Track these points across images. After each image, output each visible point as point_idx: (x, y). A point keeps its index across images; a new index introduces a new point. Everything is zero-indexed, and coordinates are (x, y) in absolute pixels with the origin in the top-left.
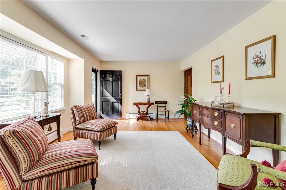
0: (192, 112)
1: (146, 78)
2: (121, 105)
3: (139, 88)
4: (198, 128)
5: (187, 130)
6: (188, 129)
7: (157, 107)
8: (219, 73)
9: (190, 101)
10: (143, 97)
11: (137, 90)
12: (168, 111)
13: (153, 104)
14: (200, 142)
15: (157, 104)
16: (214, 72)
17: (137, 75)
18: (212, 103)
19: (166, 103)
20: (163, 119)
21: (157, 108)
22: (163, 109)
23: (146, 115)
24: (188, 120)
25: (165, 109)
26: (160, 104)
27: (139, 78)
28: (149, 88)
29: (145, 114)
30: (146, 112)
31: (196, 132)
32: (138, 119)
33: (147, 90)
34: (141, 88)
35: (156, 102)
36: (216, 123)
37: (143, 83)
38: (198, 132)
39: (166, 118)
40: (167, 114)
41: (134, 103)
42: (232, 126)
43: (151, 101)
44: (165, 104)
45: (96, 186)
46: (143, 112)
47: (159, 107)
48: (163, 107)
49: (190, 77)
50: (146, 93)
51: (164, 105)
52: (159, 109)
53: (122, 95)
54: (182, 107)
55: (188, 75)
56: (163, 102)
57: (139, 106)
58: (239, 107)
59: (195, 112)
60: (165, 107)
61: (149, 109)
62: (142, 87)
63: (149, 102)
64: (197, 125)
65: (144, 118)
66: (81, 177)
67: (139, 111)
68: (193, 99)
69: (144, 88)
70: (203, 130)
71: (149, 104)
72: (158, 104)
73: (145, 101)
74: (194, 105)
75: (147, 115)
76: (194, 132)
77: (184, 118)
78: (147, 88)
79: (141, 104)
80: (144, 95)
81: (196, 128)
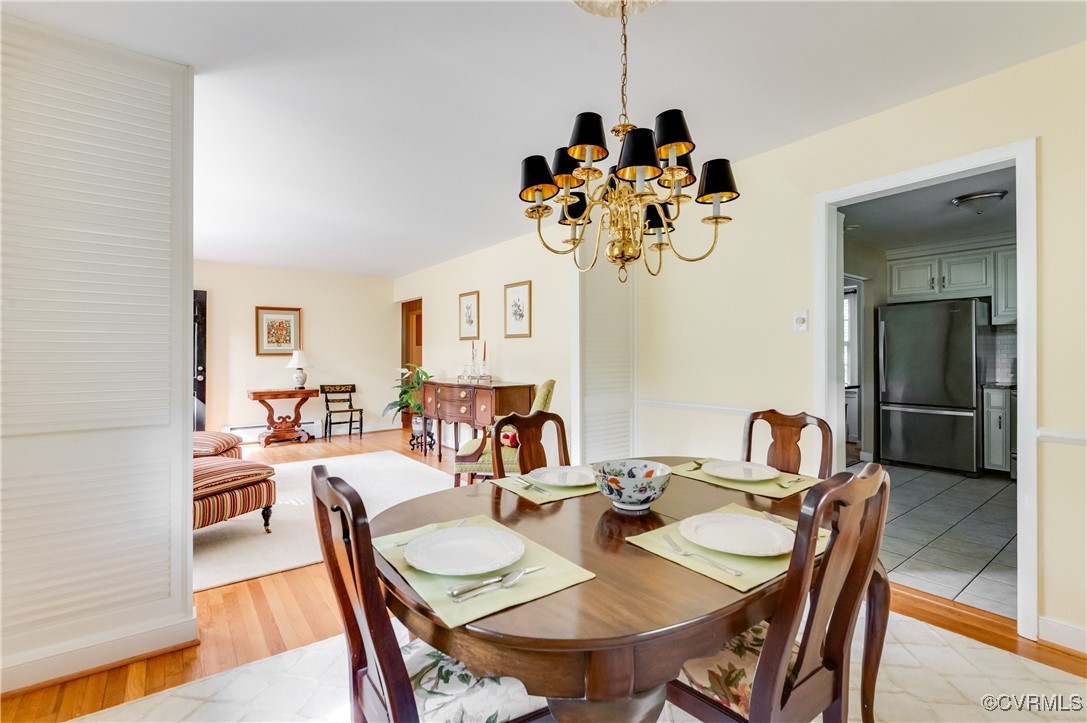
0: (424, 401)
1: (291, 317)
2: (200, 403)
3: (266, 346)
4: (435, 437)
5: (413, 445)
6: (414, 442)
7: (327, 401)
8: (472, 322)
9: (419, 378)
10: (282, 374)
11: (258, 354)
12: (361, 411)
13: (314, 393)
14: (440, 456)
15: (326, 393)
16: (464, 319)
17: (258, 308)
18: (459, 377)
19: (353, 389)
20: (345, 435)
21: (327, 406)
22: (345, 406)
23: (294, 426)
24: (414, 421)
25: (351, 406)
26: (334, 392)
27: (267, 318)
28: (300, 346)
29: (289, 425)
30: (293, 418)
31: (431, 446)
32: (268, 442)
33: (295, 353)
34: (274, 347)
35: (322, 387)
36: (463, 410)
37: (279, 333)
38: (436, 447)
39: (353, 431)
40: (356, 416)
41: (254, 393)
42: (483, 407)
43: (308, 386)
44: (350, 392)
45: (270, 521)
46: (284, 419)
47: (333, 401)
48: (344, 401)
49: (415, 317)
50: (295, 361)
51: (346, 396)
52: (333, 407)
53: (204, 369)
54: (401, 395)
55: (410, 311)
56: (343, 389)
57: (270, 402)
58: (499, 382)
59: (430, 400)
60: (350, 400)
61: (301, 410)
62: (276, 344)
63: (303, 388)
64: (432, 432)
65: (288, 436)
66: (252, 500)
67: (270, 418)
68: (425, 374)
69: (284, 347)
70: (445, 441)
71: (304, 395)
72: (329, 392)
73: (292, 384)
74: (428, 386)
75: (296, 428)
76: (428, 447)
77: (401, 426)
78: (293, 347)
79: (276, 395)
80: (288, 366)
81: (431, 437)
